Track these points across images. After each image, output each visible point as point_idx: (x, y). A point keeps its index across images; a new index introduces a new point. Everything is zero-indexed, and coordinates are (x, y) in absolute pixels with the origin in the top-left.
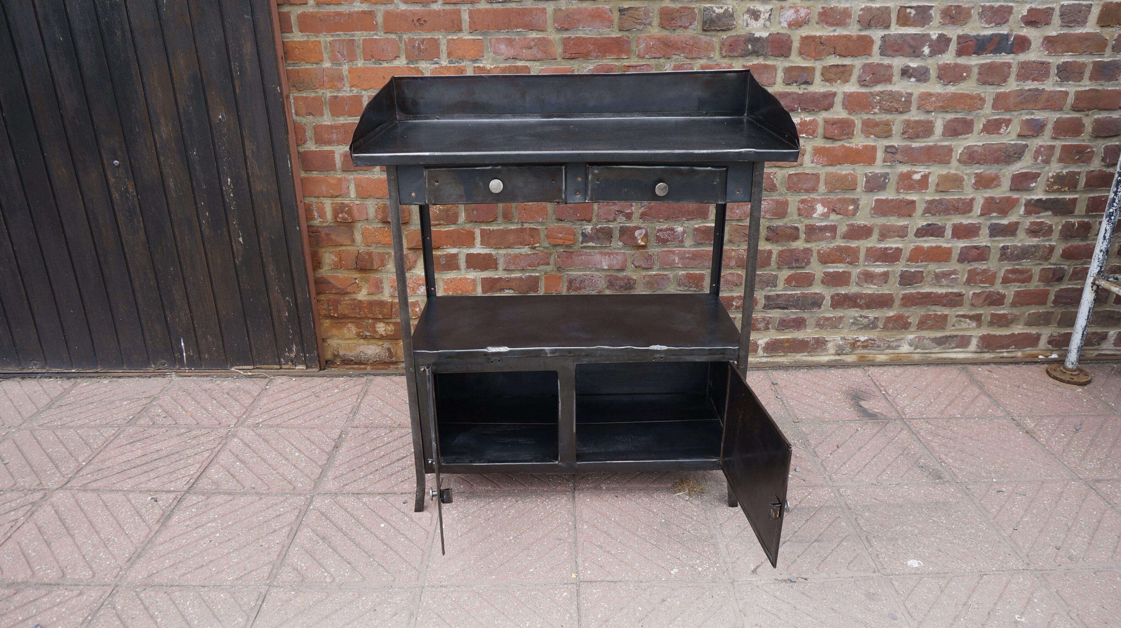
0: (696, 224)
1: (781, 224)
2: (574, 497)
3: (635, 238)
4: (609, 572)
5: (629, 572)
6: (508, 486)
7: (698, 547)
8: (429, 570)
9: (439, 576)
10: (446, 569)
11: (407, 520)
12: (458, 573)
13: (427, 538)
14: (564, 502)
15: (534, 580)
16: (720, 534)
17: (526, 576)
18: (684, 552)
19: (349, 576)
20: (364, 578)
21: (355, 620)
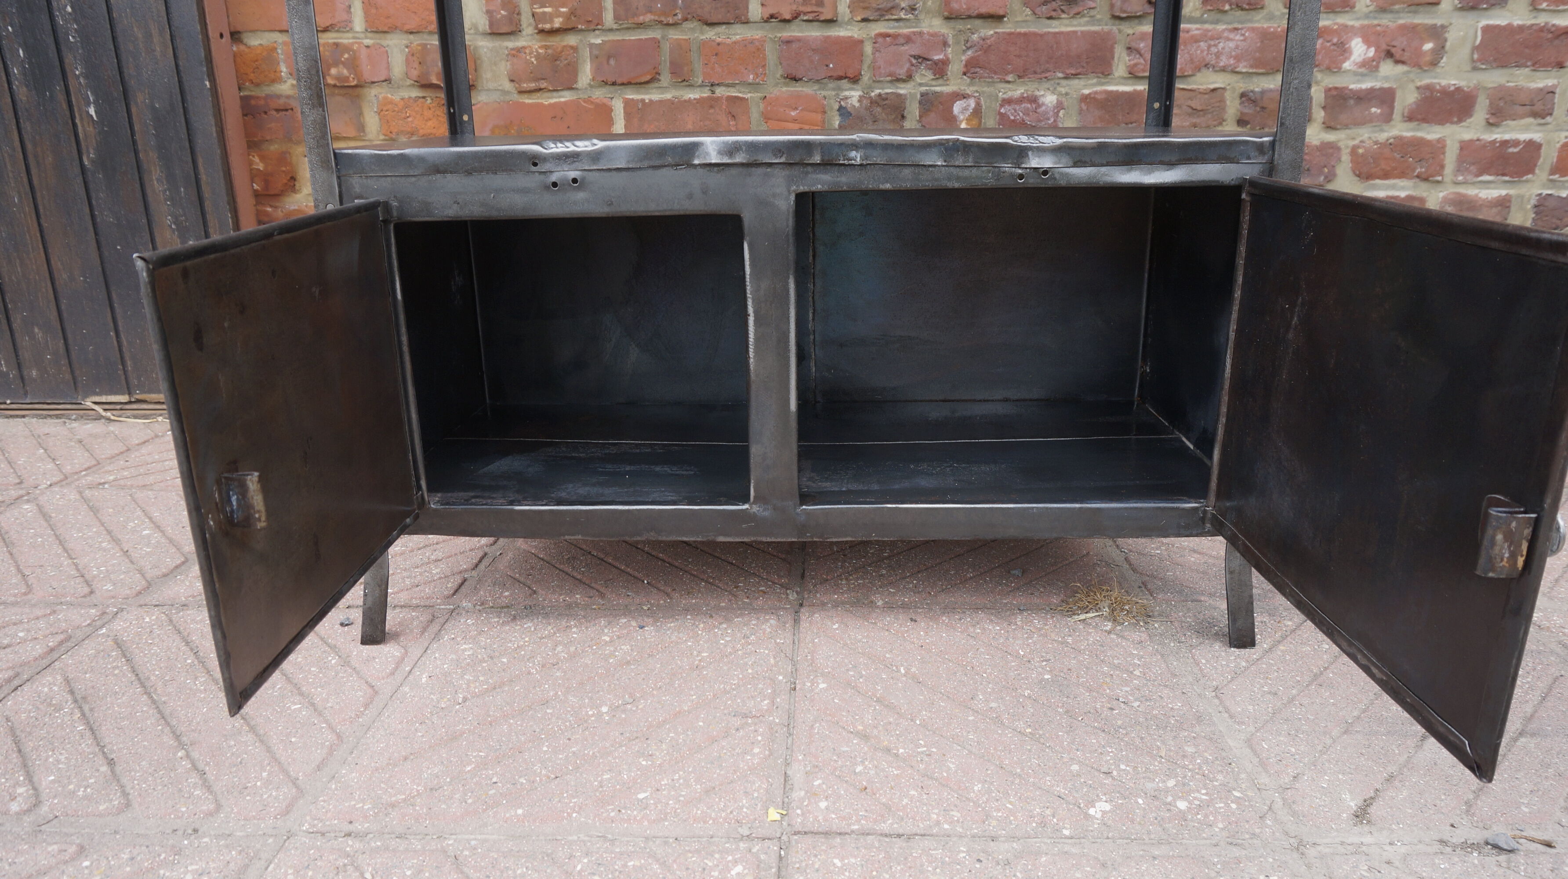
0: (1085, 86)
1: (1272, 86)
2: (797, 621)
3: (953, 120)
4: (888, 808)
5: (953, 808)
6: (628, 595)
7: (1163, 742)
8: (333, 786)
9: (353, 803)
10: (383, 785)
11: (333, 662)
12: (414, 797)
13: (366, 706)
14: (769, 630)
15: (646, 823)
16: (1220, 712)
17: (623, 811)
18: (1122, 755)
19: (86, 797)
20: (128, 805)
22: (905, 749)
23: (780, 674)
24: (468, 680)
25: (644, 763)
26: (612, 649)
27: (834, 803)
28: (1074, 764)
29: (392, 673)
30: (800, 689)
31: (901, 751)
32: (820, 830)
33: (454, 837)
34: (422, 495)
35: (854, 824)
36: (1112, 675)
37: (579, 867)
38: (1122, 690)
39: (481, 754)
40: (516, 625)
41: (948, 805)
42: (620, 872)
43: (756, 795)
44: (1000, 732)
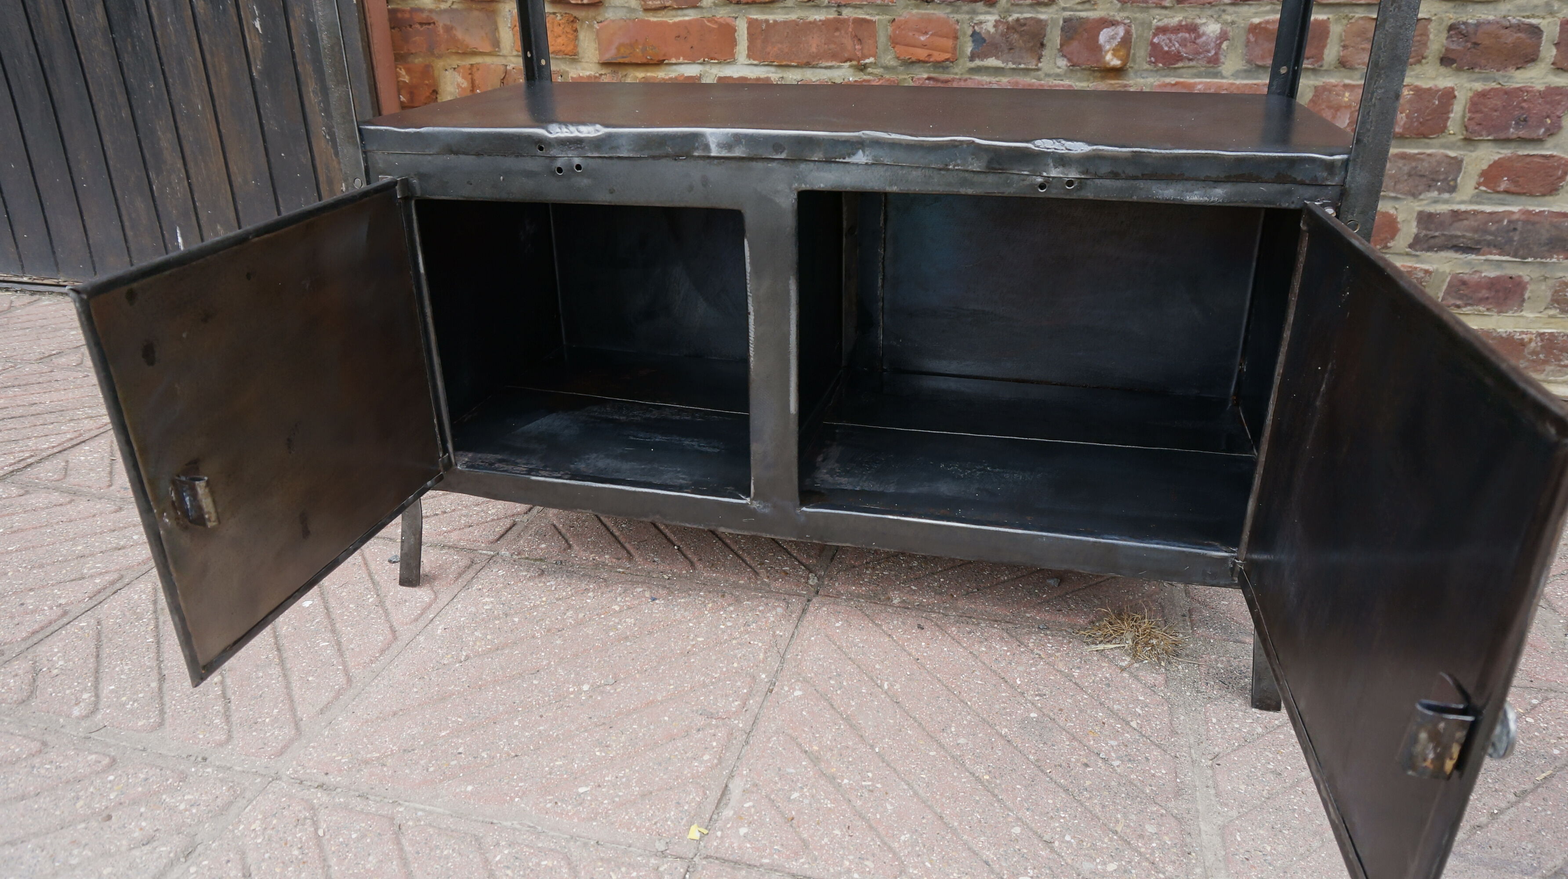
1: (1491, 18)
2: (804, 611)
3: (1096, 49)
4: (805, 844)
5: (869, 857)
6: (654, 561)
7: (1125, 815)
8: (327, 733)
9: (334, 754)
10: (365, 740)
11: (371, 600)
12: (387, 756)
13: (382, 652)
14: (772, 619)
15: (576, 820)
16: (1207, 787)
17: (559, 804)
18: (1073, 824)
19: (132, 712)
20: (161, 724)
21: (36, 835)
22: (850, 780)
23: (764, 671)
24: (477, 638)
25: (598, 754)
26: (617, 621)
27: (755, 830)
28: (1018, 825)
29: (416, 620)
30: (777, 693)
31: (846, 781)
32: (731, 858)
33: (407, 804)
34: (449, 457)
35: (766, 857)
36: (1104, 723)
37: (498, 858)
38: (1107, 744)
39: (460, 720)
40: (540, 582)
41: (866, 852)
42: (532, 870)
43: (686, 808)
44: (955, 774)
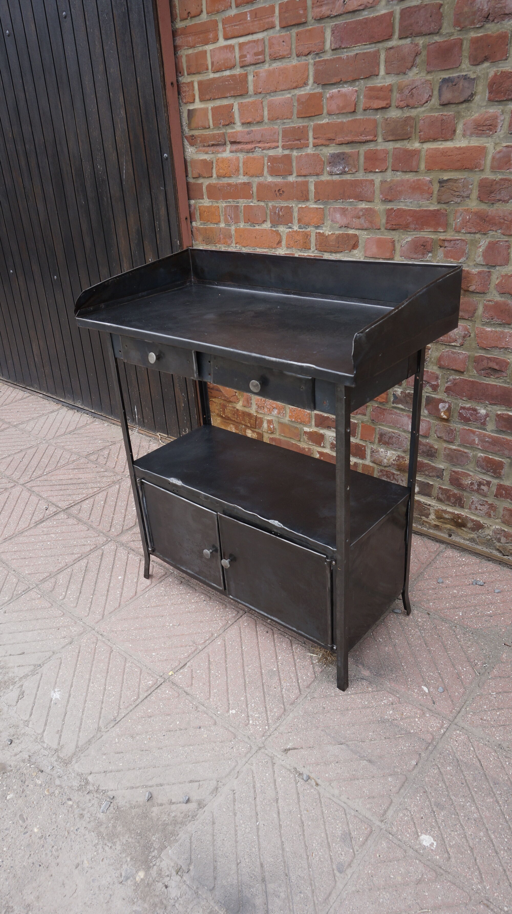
0: (500, 410)
2: (241, 617)
3: (438, 410)
8: (108, 620)
9: (107, 626)
10: (115, 625)
12: (118, 631)
14: (230, 617)
15: (148, 661)
17: (147, 656)
21: (45, 629)
23: (216, 634)
25: (162, 645)
26: (191, 605)
27: (183, 677)
28: (244, 697)
29: (143, 590)
30: (215, 641)
31: (213, 672)
32: (174, 682)
33: (116, 645)
35: (181, 685)
36: (291, 678)
38: (287, 684)
40: (179, 586)
43: (173, 666)
44: (241, 679)
